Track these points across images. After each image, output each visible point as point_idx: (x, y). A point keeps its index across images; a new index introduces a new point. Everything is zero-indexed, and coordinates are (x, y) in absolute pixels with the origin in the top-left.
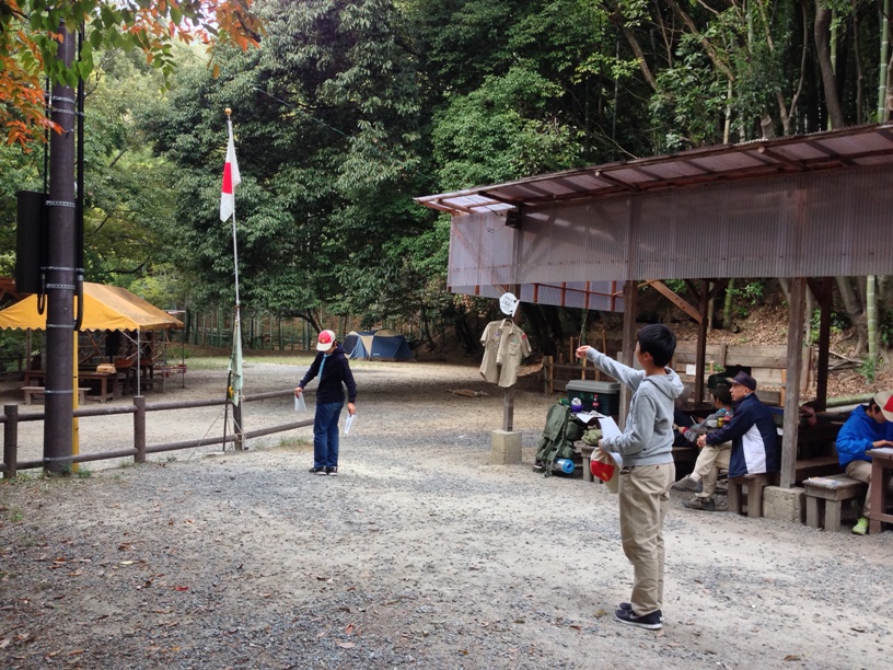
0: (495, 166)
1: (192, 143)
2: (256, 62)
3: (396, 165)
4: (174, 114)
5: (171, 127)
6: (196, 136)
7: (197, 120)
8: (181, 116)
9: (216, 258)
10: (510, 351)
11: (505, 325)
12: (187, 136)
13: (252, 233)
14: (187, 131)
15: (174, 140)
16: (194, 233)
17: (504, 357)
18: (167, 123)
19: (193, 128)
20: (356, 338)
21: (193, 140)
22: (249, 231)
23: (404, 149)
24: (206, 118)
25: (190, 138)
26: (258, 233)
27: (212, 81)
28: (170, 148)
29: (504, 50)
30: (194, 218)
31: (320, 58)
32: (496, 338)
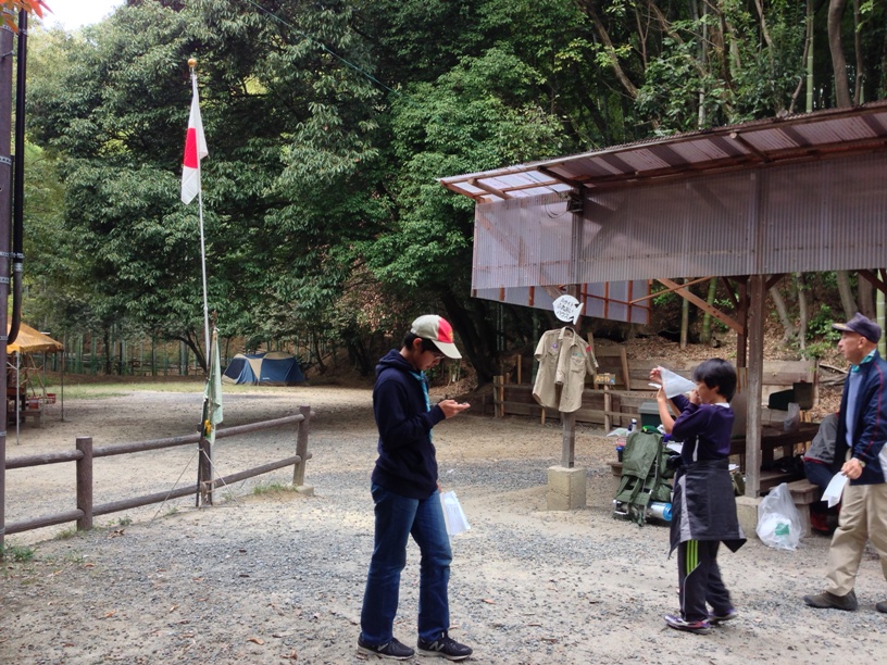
0: (474, 160)
1: (89, 128)
2: (175, 35)
3: (352, 156)
4: (67, 95)
5: (64, 110)
6: (94, 121)
7: (96, 101)
8: (76, 98)
9: (123, 264)
10: (573, 367)
11: (565, 335)
12: (83, 121)
13: (171, 234)
14: (82, 116)
15: (68, 125)
16: (92, 235)
17: (565, 375)
18: (58, 104)
19: (89, 112)
20: (243, 361)
21: (92, 125)
22: (168, 231)
23: (359, 140)
24: (108, 100)
25: (87, 123)
26: (179, 235)
27: (117, 57)
28: (63, 133)
29: (475, 31)
30: (91, 217)
31: (262, 29)
32: (554, 351)
